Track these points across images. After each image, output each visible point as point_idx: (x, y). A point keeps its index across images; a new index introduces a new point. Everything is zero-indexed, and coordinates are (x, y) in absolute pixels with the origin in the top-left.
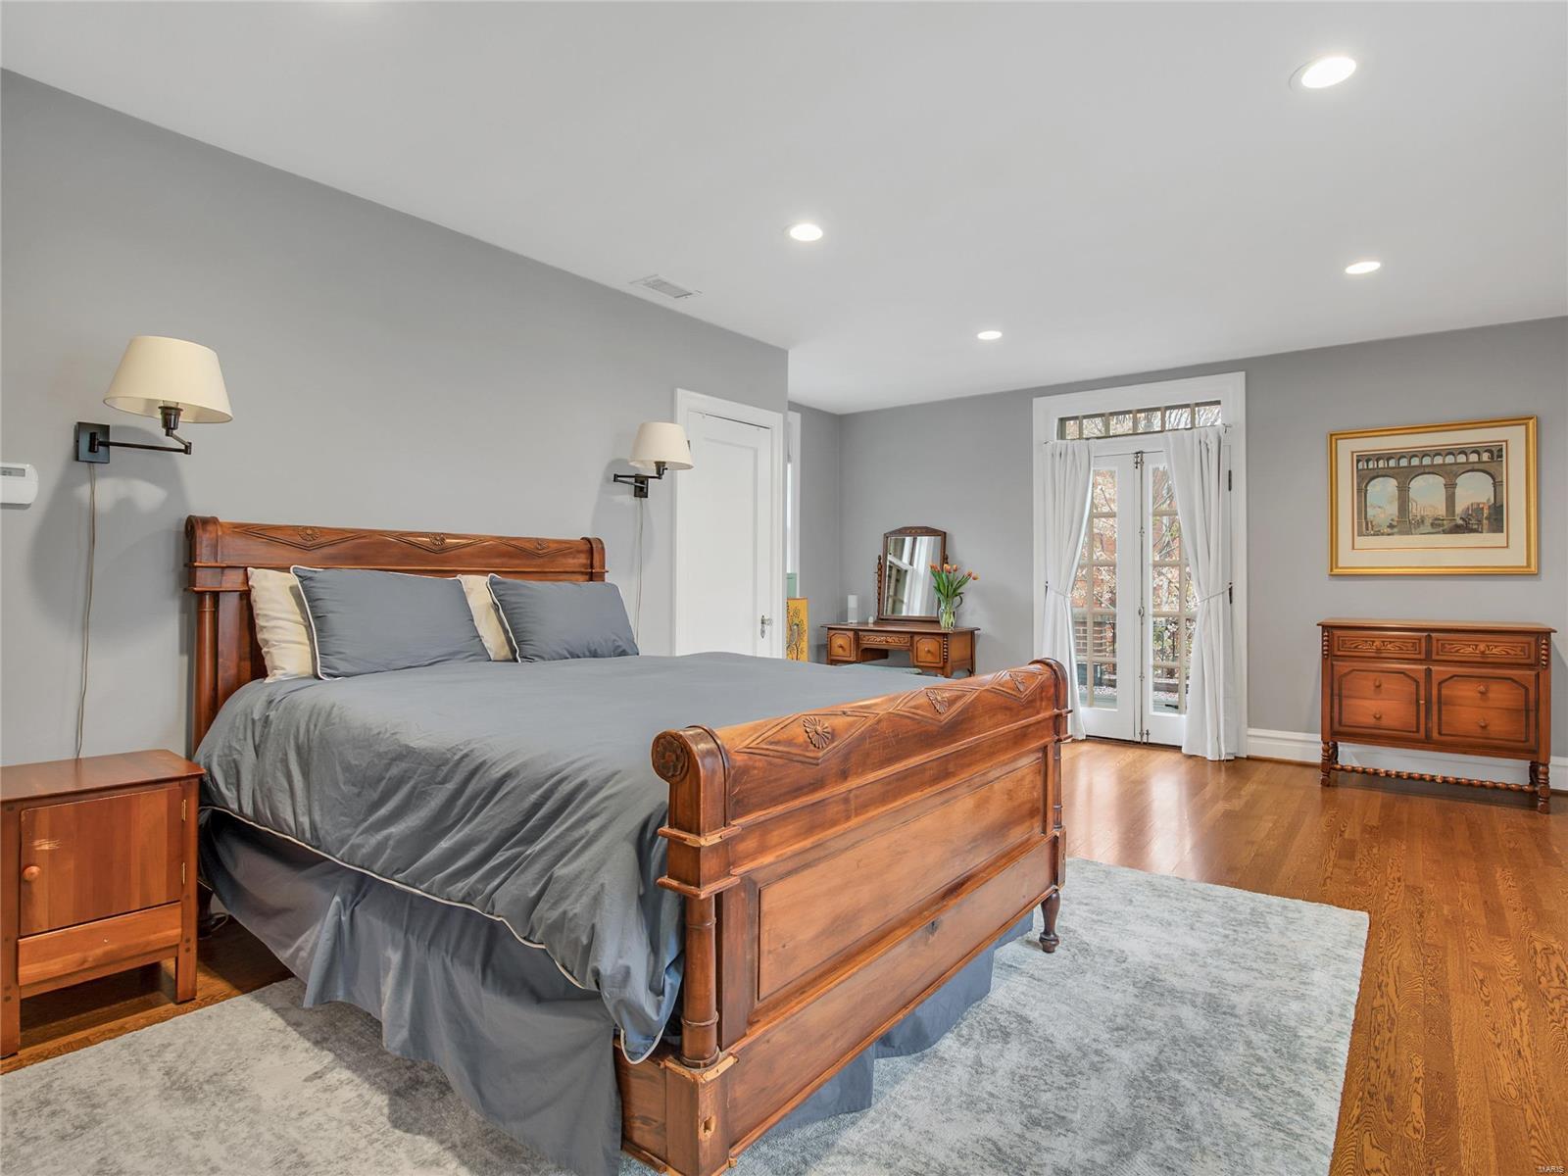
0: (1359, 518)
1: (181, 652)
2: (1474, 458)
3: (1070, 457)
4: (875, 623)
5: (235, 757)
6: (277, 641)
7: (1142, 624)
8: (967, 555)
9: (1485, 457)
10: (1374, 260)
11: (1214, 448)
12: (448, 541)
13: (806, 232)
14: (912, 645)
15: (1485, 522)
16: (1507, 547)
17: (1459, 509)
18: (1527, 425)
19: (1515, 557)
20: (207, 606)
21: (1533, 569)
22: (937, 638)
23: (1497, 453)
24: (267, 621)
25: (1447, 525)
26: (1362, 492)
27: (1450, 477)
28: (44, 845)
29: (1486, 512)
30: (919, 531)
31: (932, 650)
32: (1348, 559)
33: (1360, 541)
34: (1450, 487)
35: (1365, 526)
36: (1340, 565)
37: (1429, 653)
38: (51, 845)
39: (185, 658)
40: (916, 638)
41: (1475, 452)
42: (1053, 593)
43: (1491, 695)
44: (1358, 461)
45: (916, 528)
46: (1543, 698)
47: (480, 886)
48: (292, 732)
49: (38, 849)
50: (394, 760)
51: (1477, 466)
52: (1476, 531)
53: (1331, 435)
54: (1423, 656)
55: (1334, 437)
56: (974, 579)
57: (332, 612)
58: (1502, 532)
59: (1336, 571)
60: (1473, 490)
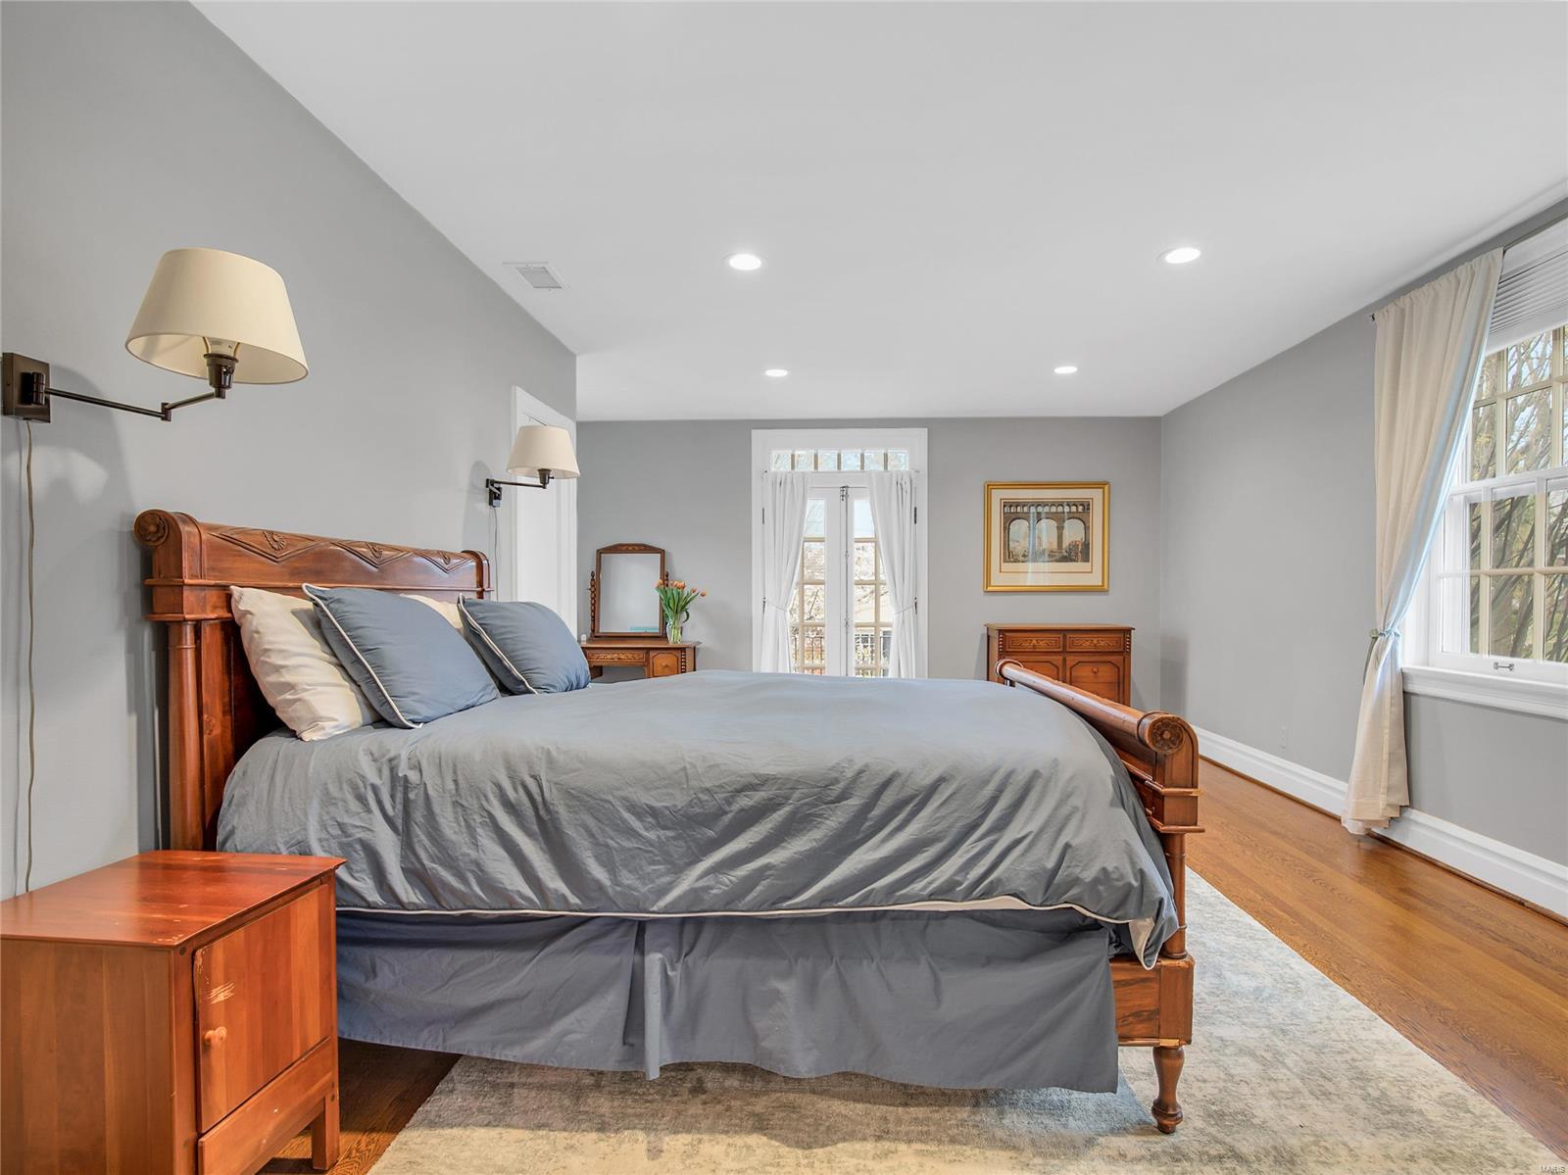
0: (1004, 549)
1: (130, 711)
2: (1074, 509)
3: (789, 487)
4: (588, 641)
5: (358, 836)
6: (307, 684)
7: (847, 633)
8: (685, 573)
9: (1080, 508)
10: (1072, 365)
11: (907, 487)
12: (385, 552)
13: (745, 262)
14: (647, 660)
15: (1079, 554)
16: (1091, 572)
17: (1065, 544)
18: (1103, 488)
19: (1095, 580)
20: (189, 642)
21: (1106, 587)
22: (674, 652)
23: (1086, 506)
24: (285, 658)
25: (1058, 556)
26: (1006, 529)
27: (1059, 519)
28: (220, 995)
29: (1080, 547)
30: (636, 548)
31: (669, 664)
32: (998, 580)
33: (1007, 566)
34: (1060, 529)
35: (1009, 556)
36: (992, 584)
37: (1064, 646)
38: (226, 993)
39: (134, 718)
40: (652, 654)
41: (1074, 505)
42: (774, 608)
43: (1100, 674)
44: (1004, 506)
45: (633, 545)
46: (1126, 673)
47: (958, 878)
48: (489, 789)
49: (214, 1002)
50: (739, 791)
51: (1075, 515)
52: (1074, 561)
53: (988, 485)
54: (1061, 650)
55: (990, 487)
56: (702, 595)
57: (382, 643)
58: (1088, 561)
59: (989, 589)
60: (1073, 532)
